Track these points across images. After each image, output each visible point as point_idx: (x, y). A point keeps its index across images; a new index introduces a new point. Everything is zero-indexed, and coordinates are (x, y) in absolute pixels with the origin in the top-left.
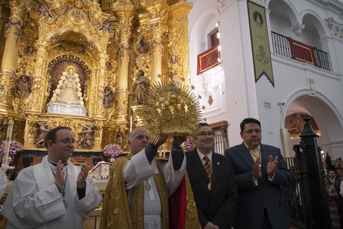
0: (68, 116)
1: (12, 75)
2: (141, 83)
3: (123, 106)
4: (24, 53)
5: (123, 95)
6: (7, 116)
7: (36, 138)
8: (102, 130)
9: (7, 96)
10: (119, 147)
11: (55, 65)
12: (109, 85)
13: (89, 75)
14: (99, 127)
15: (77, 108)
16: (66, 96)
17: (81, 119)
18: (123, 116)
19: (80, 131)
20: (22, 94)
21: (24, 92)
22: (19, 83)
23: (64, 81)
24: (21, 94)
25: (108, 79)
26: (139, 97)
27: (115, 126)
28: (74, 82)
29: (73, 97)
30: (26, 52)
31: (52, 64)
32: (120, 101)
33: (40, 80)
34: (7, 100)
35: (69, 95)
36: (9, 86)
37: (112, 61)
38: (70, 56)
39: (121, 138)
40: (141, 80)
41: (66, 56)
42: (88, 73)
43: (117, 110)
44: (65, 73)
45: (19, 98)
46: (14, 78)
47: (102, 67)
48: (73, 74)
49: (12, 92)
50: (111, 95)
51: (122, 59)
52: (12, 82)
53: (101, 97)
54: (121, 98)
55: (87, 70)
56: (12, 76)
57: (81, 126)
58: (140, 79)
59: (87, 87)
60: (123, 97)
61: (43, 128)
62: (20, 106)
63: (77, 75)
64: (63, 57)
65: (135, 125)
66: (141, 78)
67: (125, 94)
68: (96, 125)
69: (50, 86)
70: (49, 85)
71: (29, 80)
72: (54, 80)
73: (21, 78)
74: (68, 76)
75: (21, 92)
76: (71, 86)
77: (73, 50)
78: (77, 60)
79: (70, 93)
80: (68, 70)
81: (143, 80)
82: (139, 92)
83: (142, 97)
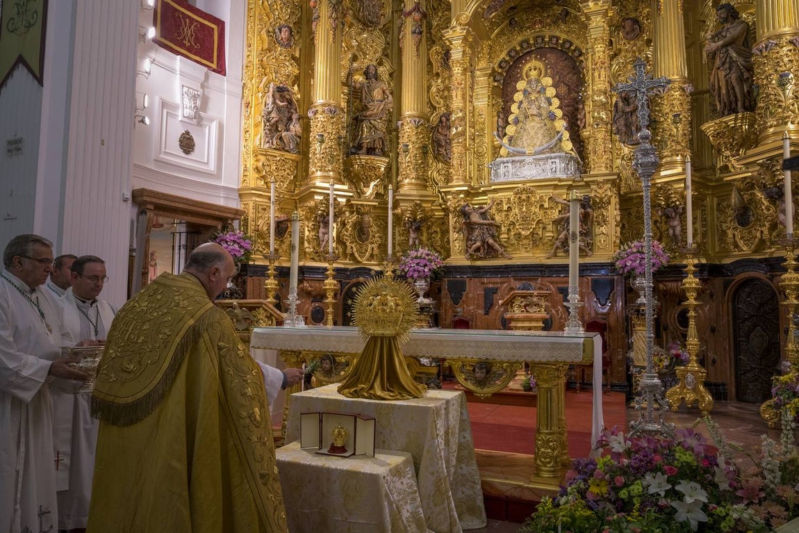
0: (524, 183)
1: (417, 120)
2: (725, 46)
3: (675, 130)
4: (441, 66)
5: (672, 98)
6: (418, 202)
7: (468, 239)
9: (416, 164)
10: (658, 247)
11: (507, 72)
14: (602, 199)
15: (550, 161)
16: (525, 137)
17: (556, 187)
18: (678, 159)
19: (555, 214)
20: (447, 154)
22: (439, 133)
23: (521, 102)
24: (445, 155)
26: (724, 91)
27: (655, 190)
28: (543, 99)
29: (541, 138)
31: (500, 70)
32: (662, 119)
34: (417, 171)
35: (532, 133)
36: (417, 143)
37: (641, 12)
38: (535, 39)
39: (676, 223)
40: (728, 35)
41: (527, 41)
42: (584, 65)
43: (658, 144)
44: (521, 85)
46: (422, 124)
48: (538, 81)
49: (423, 152)
52: (421, 133)
53: (602, 119)
54: (666, 109)
56: (419, 122)
57: (557, 203)
58: (724, 34)
59: (584, 102)
60: (675, 102)
61: (475, 218)
63: (548, 81)
64: (522, 46)
66: (728, 29)
67: (678, 94)
70: (500, 120)
73: (441, 121)
74: (529, 89)
75: (445, 150)
76: (535, 112)
77: (541, 22)
78: (554, 40)
79: (533, 127)
80: (526, 73)
81: (733, 31)
82: (722, 74)
83: (733, 88)
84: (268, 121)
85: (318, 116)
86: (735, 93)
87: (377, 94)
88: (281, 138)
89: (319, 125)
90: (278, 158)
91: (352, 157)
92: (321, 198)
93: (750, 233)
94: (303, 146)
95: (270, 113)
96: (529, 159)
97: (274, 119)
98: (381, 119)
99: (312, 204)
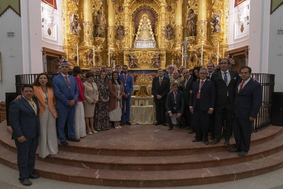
0: (145, 49)
1: (114, 28)
2: (191, 19)
3: (179, 38)
6: (115, 52)
7: (130, 63)
8: (165, 56)
9: (113, 41)
11: (136, 14)
12: (170, 23)
13: (157, 18)
14: (163, 54)
15: (150, 43)
16: (143, 36)
17: (152, 50)
18: (180, 45)
19: (152, 58)
21: (121, 36)
22: (118, 31)
23: (141, 25)
24: (120, 38)
25: (170, 18)
26: (190, 30)
27: (174, 52)
28: (147, 25)
29: (147, 36)
30: (119, 10)
31: (134, 14)
32: (176, 35)
33: (127, 29)
34: (114, 43)
36: (113, 34)
38: (144, 6)
39: (178, 60)
40: (192, 17)
41: (142, 7)
42: (156, 16)
43: (175, 41)
44: (142, 20)
45: (119, 40)
47: (163, 13)
48: (146, 20)
49: (115, 37)
50: (171, 30)
51: (177, 3)
52: (115, 32)
53: (164, 34)
54: (177, 32)
55: (156, 14)
57: (153, 54)
58: (191, 16)
59: (156, 26)
60: (179, 31)
61: (132, 57)
62: (120, 45)
63: (148, 20)
64: (140, 8)
65: (188, 50)
66: (192, 15)
67: (180, 29)
68: (161, 53)
69: (134, 29)
71: (122, 28)
72: (136, 25)
73: (119, 28)
74: (144, 22)
76: (145, 29)
77: (146, 2)
78: (149, 8)
79: (145, 33)
80: (143, 17)
81: (192, 16)
82: (190, 26)
83: (192, 30)
84: (72, 26)
85: (86, 25)
86: (192, 31)
87: (102, 19)
88: (75, 31)
89: (87, 28)
90: (75, 37)
91: (95, 37)
92: (89, 50)
93: (193, 63)
94: (82, 33)
95: (72, 23)
96: (145, 42)
97: (74, 25)
98: (103, 27)
99: (86, 51)
